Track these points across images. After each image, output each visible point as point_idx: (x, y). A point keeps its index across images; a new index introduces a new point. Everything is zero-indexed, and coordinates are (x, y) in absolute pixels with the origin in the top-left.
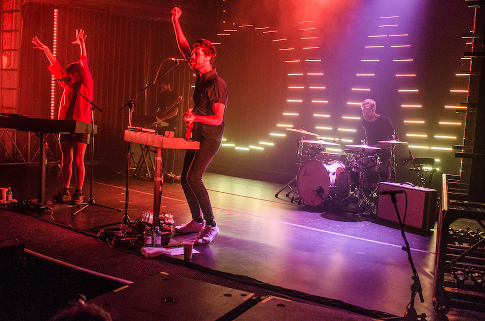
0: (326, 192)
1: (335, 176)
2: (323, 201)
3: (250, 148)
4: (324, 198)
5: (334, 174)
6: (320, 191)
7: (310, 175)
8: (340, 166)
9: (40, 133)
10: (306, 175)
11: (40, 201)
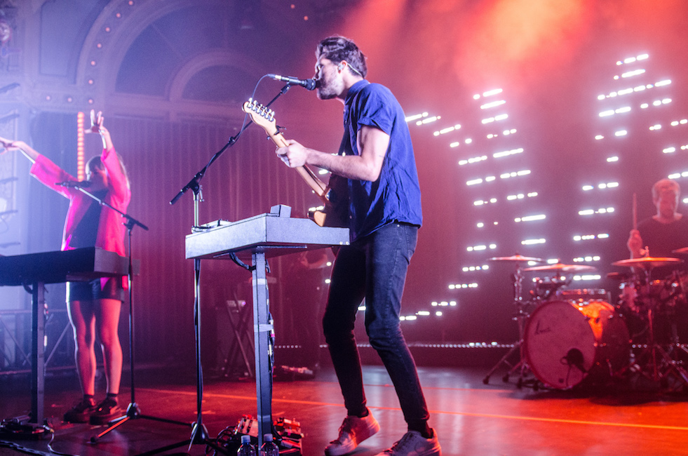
0: (589, 356)
1: (600, 325)
2: (585, 375)
3: (418, 316)
4: (587, 369)
5: (597, 320)
6: (574, 357)
7: (548, 330)
8: (603, 308)
9: (31, 287)
10: (542, 331)
11: (34, 418)
